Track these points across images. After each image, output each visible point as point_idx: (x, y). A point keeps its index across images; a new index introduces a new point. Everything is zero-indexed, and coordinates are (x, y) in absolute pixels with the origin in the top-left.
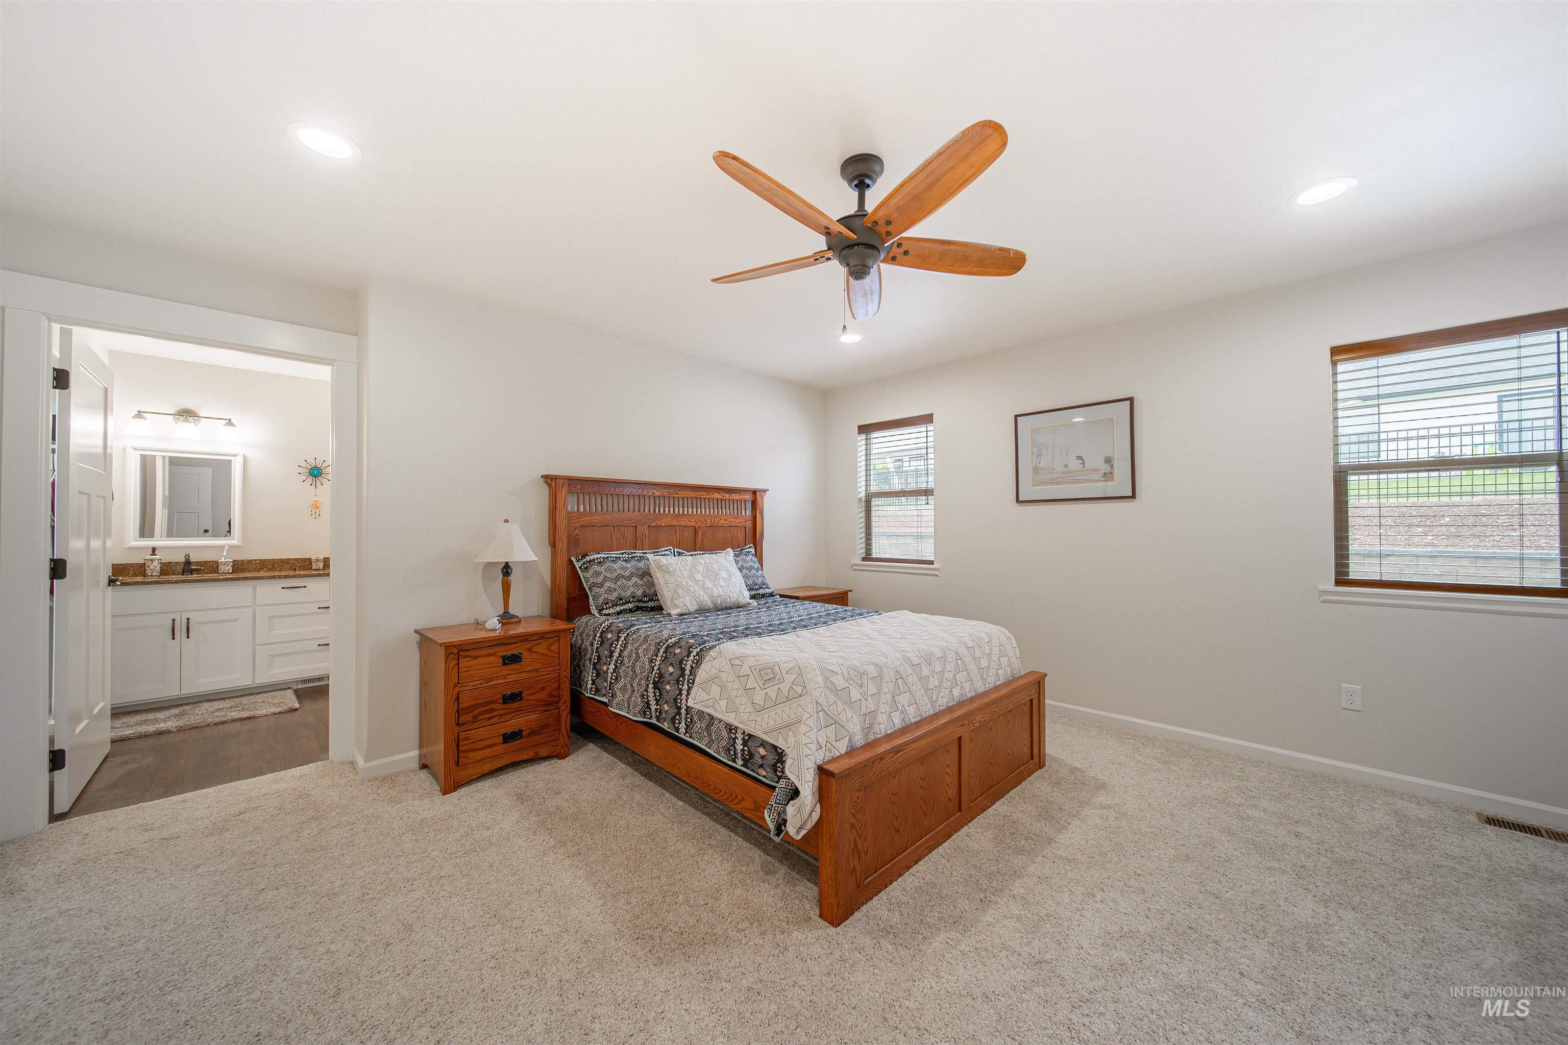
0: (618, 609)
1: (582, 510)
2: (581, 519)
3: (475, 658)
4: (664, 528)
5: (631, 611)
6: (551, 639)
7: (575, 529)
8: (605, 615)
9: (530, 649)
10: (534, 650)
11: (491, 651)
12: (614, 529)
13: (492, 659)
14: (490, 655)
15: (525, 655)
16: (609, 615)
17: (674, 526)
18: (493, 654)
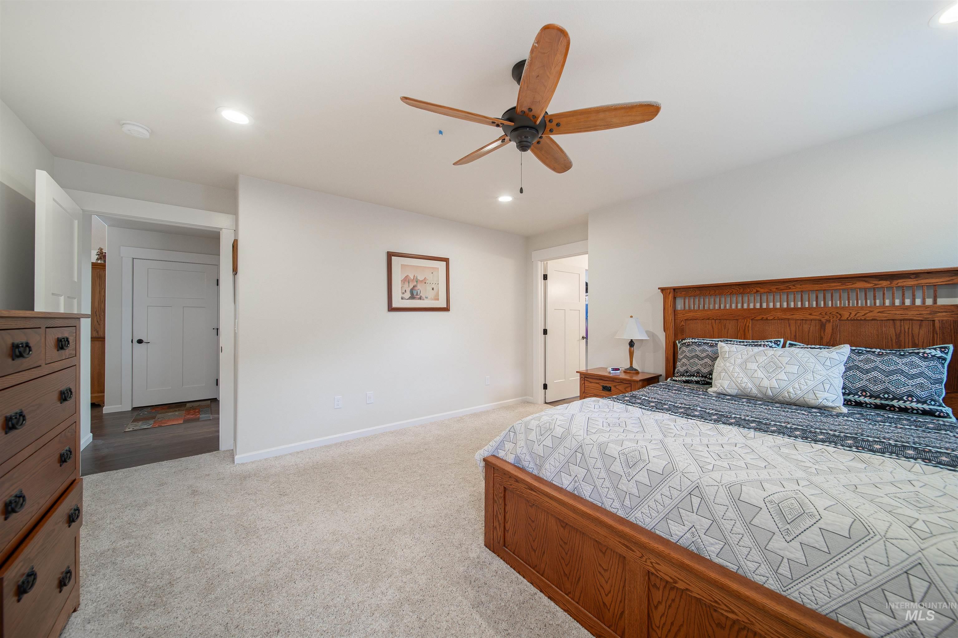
0: (684, 378)
1: (687, 308)
2: (686, 315)
3: (591, 382)
4: (771, 321)
5: (697, 382)
6: (626, 385)
7: (681, 322)
8: (674, 380)
9: (615, 386)
10: (617, 387)
11: (597, 381)
12: (715, 322)
13: (597, 385)
14: (597, 383)
15: (613, 388)
16: (676, 381)
17: (788, 320)
18: (598, 383)
